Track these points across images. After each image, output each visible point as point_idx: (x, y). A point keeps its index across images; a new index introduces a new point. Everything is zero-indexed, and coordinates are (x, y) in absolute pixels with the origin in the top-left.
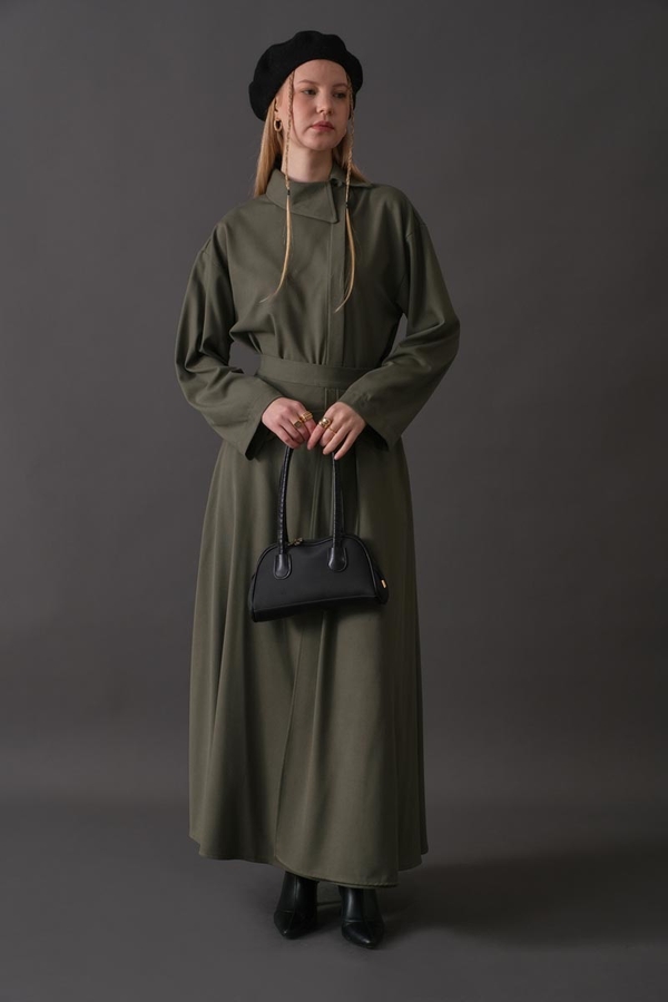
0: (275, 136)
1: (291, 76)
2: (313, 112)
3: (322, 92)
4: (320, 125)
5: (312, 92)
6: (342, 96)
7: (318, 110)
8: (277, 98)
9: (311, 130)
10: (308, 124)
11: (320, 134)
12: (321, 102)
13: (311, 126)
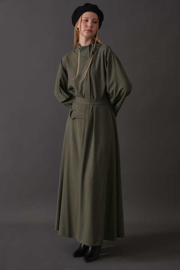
0: (77, 32)
1: (82, 16)
2: (86, 26)
3: (90, 21)
4: (88, 30)
5: (87, 21)
6: (96, 22)
7: (88, 26)
8: (78, 21)
9: (86, 31)
10: (85, 30)
11: (88, 33)
12: (89, 24)
13: (86, 30)
